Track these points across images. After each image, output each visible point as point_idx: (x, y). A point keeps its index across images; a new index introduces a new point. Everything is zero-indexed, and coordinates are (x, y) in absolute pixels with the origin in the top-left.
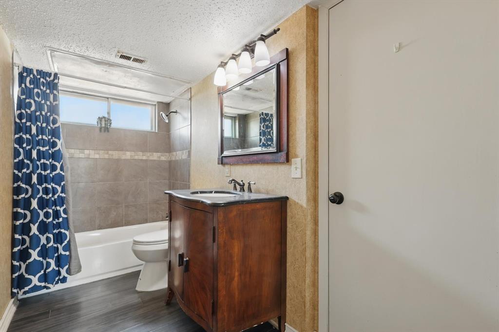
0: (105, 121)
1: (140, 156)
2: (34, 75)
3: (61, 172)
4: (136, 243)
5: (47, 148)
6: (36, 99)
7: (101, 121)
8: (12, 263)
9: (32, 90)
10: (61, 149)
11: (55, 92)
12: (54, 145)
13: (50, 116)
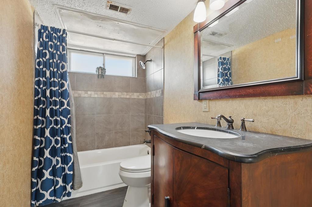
0: (101, 70)
1: (125, 95)
2: (49, 31)
3: (68, 107)
4: (122, 169)
5: (57, 88)
6: (50, 49)
7: (99, 70)
8: (31, 180)
9: (47, 43)
10: (67, 89)
11: (63, 44)
12: (62, 85)
13: (60, 63)
